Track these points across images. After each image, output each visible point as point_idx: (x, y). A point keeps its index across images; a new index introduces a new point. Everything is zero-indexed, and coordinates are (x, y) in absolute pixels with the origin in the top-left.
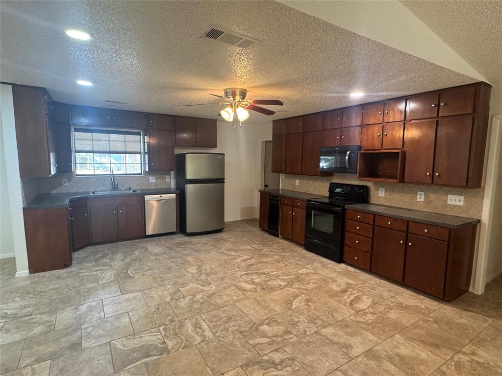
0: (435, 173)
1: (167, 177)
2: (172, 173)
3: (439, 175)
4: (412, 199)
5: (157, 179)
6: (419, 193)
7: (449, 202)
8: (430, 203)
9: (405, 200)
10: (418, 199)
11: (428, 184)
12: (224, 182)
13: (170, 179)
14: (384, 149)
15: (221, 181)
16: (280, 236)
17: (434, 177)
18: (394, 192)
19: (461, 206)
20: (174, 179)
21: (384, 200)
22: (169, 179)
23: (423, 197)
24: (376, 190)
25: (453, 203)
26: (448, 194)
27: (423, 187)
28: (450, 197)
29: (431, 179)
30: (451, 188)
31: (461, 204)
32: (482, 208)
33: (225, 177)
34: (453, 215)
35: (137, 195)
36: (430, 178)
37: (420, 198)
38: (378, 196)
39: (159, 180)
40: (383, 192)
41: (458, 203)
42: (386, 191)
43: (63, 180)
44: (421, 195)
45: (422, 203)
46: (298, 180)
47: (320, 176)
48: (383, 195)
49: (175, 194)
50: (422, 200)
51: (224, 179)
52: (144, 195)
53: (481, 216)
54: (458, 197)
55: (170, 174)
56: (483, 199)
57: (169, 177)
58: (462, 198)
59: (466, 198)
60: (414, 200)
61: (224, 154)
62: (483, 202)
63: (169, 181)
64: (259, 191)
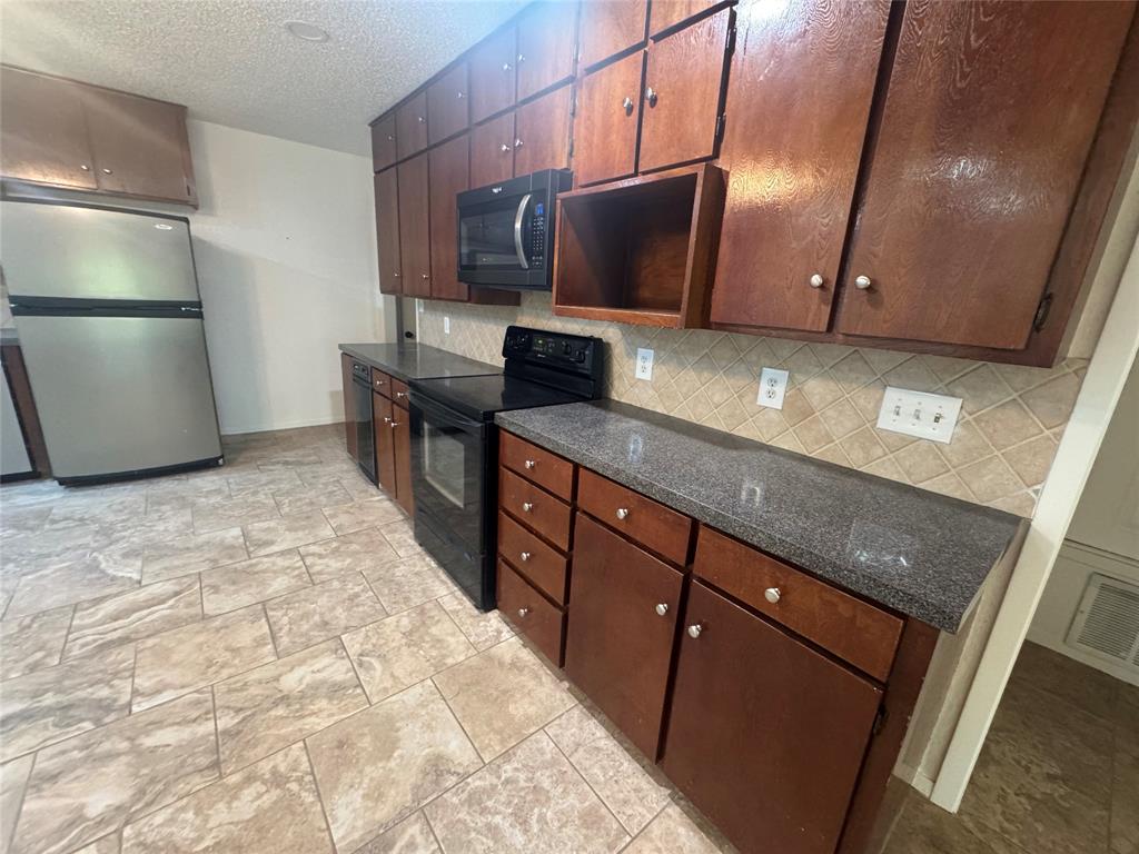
0: (851, 271)
3: (869, 289)
4: (740, 397)
6: (768, 372)
7: (886, 422)
8: (806, 416)
9: (717, 398)
10: (763, 400)
11: (808, 336)
14: (644, 173)
17: (845, 300)
18: (682, 365)
19: (936, 446)
21: (651, 392)
23: (780, 389)
24: (628, 355)
25: (906, 426)
26: (883, 386)
27: (786, 348)
28: (893, 396)
29: (827, 310)
30: (908, 356)
31: (943, 433)
32: (1047, 469)
34: (895, 478)
36: (824, 301)
37: (771, 395)
38: (633, 377)
40: (649, 364)
41: (925, 430)
42: (657, 359)
44: (773, 382)
45: (773, 415)
46: (447, 319)
47: (469, 300)
48: (647, 376)
50: (777, 403)
53: (1033, 503)
54: (932, 403)
56: (1067, 418)
58: (951, 407)
59: (970, 407)
60: (745, 400)
62: (1059, 436)
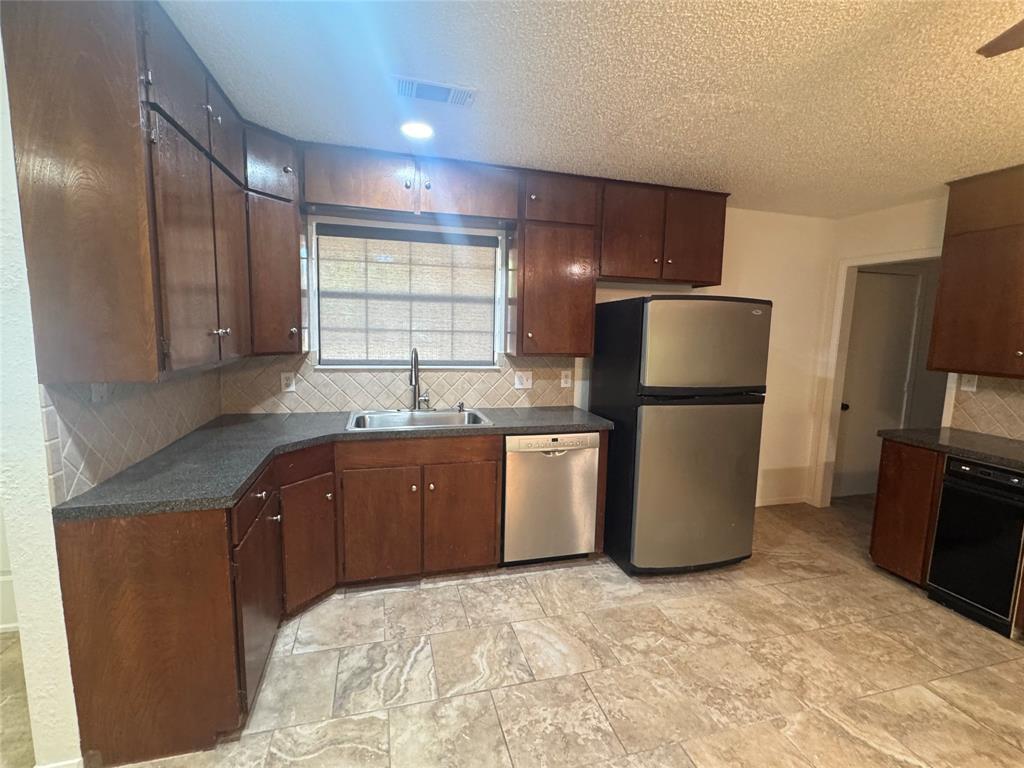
1: (564, 373)
2: (579, 361)
5: (535, 378)
12: (761, 400)
13: (573, 379)
15: (753, 395)
16: (1013, 633)
20: (584, 379)
22: (570, 381)
33: (768, 384)
35: (485, 433)
39: (541, 383)
43: (283, 376)
49: (597, 434)
51: (763, 389)
52: (505, 436)
55: (572, 366)
57: (569, 373)
61: (769, 303)
63: (569, 385)
64: (880, 434)
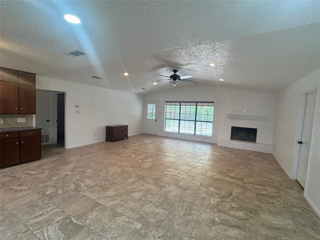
0: (20, 108)
7: (18, 121)
8: (7, 123)
17: (20, 110)
25: (20, 121)
26: (17, 118)
28: (18, 119)
31: (24, 121)
32: (33, 122)
41: (22, 121)
44: (1, 120)
45: (2, 124)
50: (2, 122)
53: (33, 125)
54: (22, 119)
56: (33, 118)
58: (24, 119)
